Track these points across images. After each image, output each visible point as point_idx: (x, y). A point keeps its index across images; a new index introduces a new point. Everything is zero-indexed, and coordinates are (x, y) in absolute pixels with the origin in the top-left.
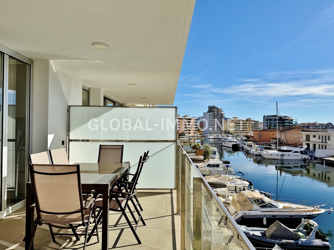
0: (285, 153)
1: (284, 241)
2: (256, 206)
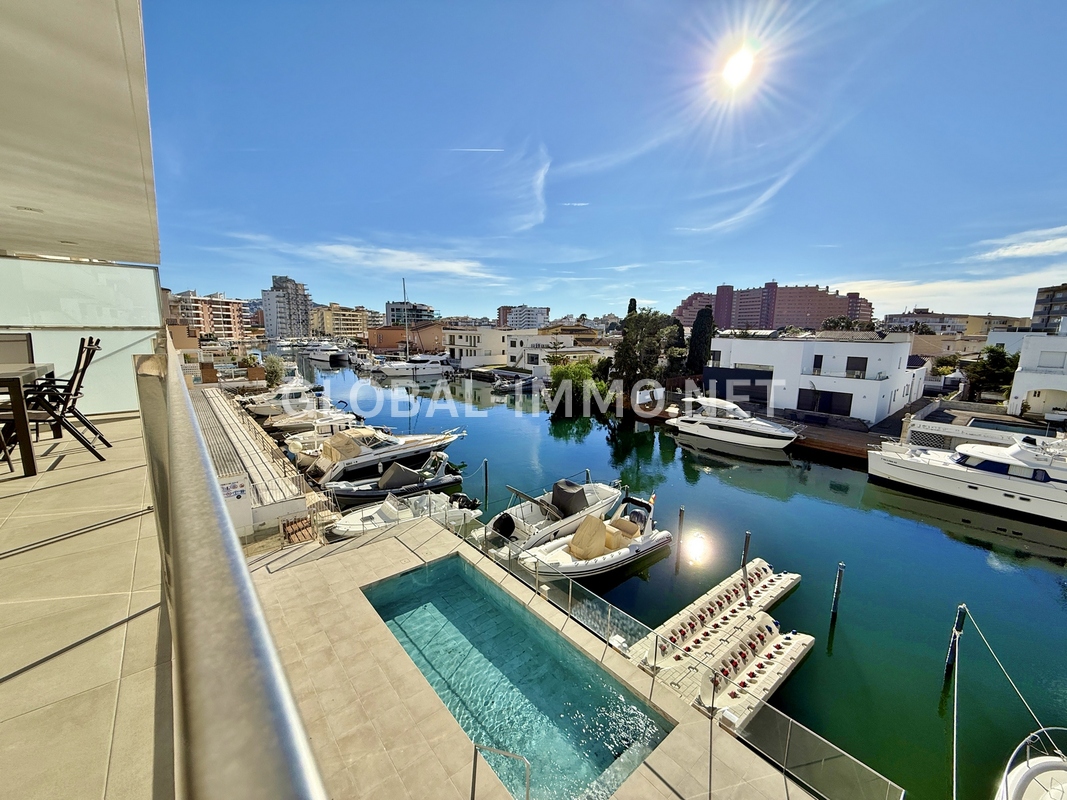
0: (418, 365)
1: (403, 488)
2: (365, 449)
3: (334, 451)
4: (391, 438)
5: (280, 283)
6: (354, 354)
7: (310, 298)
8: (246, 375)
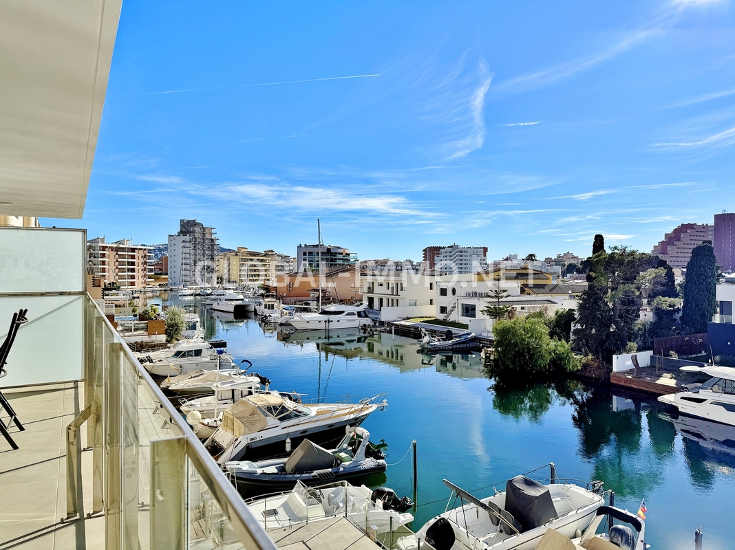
1: (315, 473)
2: (272, 420)
3: (237, 423)
4: (301, 408)
5: (187, 228)
6: (260, 304)
7: (217, 242)
8: (146, 329)
